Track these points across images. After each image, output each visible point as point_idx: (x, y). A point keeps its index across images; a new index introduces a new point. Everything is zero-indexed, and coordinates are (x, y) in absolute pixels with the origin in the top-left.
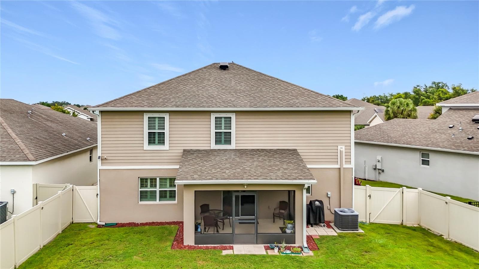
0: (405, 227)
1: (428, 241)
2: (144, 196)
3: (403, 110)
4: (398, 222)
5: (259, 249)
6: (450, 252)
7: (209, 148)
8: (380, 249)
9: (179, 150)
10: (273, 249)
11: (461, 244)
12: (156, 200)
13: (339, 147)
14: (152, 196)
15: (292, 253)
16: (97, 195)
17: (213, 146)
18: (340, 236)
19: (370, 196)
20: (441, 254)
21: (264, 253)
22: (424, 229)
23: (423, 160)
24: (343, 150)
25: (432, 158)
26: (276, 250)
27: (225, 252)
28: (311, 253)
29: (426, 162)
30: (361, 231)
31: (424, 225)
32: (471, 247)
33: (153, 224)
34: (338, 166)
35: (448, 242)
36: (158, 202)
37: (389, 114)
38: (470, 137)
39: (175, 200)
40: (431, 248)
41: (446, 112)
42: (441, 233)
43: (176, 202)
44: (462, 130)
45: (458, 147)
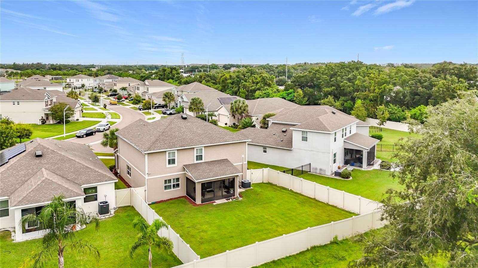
0: (264, 183)
1: (273, 188)
2: (166, 188)
3: (241, 107)
4: (262, 182)
5: (224, 201)
6: (280, 190)
7: (193, 163)
8: (261, 193)
9: (181, 166)
10: (229, 199)
11: (283, 187)
12: (171, 189)
13: (242, 156)
14: (170, 187)
15: (236, 199)
16: (145, 191)
17: (196, 162)
18: (246, 191)
19: (252, 173)
20: (278, 191)
21: (227, 201)
22: (270, 183)
23: (264, 150)
24: (243, 157)
25: (268, 150)
26: (231, 199)
27: (214, 204)
28: (241, 199)
29: (265, 152)
30: (251, 188)
31: (270, 182)
32: (286, 187)
33: (171, 199)
34: (242, 163)
35: (279, 187)
36: (172, 189)
37: (233, 109)
38: (282, 140)
39: (179, 187)
40: (275, 190)
41: (271, 125)
42: (276, 184)
43: (180, 188)
44: (279, 136)
45: (278, 145)
